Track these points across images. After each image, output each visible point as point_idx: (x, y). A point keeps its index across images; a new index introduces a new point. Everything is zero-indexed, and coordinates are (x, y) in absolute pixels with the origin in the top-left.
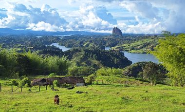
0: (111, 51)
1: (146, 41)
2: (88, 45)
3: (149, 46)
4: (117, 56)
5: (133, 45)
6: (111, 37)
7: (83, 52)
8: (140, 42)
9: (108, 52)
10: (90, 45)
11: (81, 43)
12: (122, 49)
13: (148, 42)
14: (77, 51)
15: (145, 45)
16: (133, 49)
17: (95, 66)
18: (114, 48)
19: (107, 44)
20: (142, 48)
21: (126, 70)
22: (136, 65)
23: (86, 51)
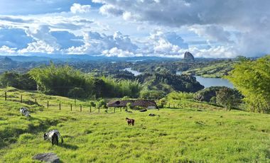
0: (182, 75)
1: (219, 65)
2: (159, 70)
3: (223, 71)
4: (188, 81)
5: (205, 69)
6: (183, 62)
7: (154, 77)
8: (212, 67)
9: (179, 77)
10: (161, 70)
11: (152, 67)
12: (193, 73)
13: (222, 66)
14: (149, 75)
15: (219, 70)
16: (205, 73)
17: (166, 90)
18: (186, 73)
19: (178, 69)
20: (215, 72)
21: (198, 94)
22: (208, 90)
23: (157, 75)
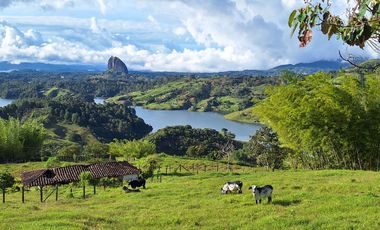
0: (109, 105)
1: (175, 85)
3: (181, 97)
4: (120, 116)
5: (151, 92)
6: (105, 77)
7: (48, 109)
8: (163, 89)
9: (102, 109)
10: (61, 94)
12: (129, 101)
13: (180, 87)
15: (175, 94)
16: (152, 101)
17: (76, 138)
18: (114, 99)
19: (98, 92)
20: (169, 99)
23: (54, 105)
